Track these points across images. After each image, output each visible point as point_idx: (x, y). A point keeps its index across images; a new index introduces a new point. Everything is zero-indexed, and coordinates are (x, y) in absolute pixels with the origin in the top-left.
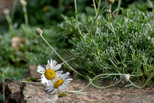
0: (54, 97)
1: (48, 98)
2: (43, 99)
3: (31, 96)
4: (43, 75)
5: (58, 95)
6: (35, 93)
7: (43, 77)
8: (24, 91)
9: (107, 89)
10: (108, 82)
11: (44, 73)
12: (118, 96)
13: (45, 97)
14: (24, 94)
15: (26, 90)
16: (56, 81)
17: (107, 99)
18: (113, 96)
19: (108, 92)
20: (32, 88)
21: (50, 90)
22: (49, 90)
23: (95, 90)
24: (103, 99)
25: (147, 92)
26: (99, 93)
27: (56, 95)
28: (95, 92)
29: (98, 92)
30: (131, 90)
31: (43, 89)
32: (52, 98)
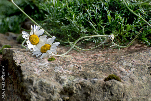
0: (45, 61)
1: (40, 62)
2: (35, 63)
3: (22, 62)
4: (28, 40)
5: (47, 59)
6: (25, 58)
7: (28, 43)
8: (13, 57)
9: (88, 51)
10: (86, 44)
11: (28, 38)
12: (102, 57)
13: (37, 62)
14: (14, 60)
15: (16, 56)
16: (42, 46)
17: (93, 60)
18: (97, 57)
19: (90, 54)
20: (20, 54)
21: (39, 55)
22: (37, 55)
23: (78, 53)
24: (90, 60)
25: (126, 51)
26: (82, 55)
27: (46, 59)
28: (78, 54)
29: (80, 54)
30: (112, 51)
31: (30, 54)
32: (43, 63)
